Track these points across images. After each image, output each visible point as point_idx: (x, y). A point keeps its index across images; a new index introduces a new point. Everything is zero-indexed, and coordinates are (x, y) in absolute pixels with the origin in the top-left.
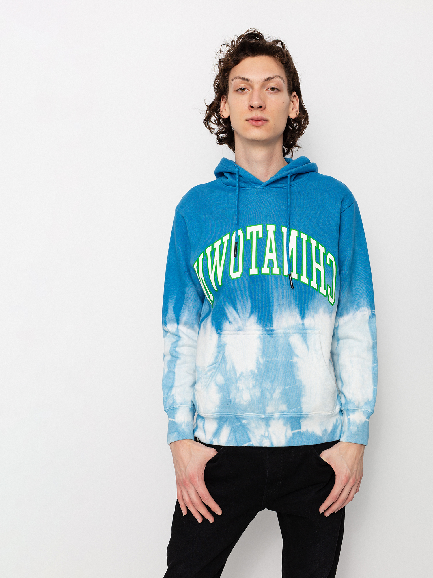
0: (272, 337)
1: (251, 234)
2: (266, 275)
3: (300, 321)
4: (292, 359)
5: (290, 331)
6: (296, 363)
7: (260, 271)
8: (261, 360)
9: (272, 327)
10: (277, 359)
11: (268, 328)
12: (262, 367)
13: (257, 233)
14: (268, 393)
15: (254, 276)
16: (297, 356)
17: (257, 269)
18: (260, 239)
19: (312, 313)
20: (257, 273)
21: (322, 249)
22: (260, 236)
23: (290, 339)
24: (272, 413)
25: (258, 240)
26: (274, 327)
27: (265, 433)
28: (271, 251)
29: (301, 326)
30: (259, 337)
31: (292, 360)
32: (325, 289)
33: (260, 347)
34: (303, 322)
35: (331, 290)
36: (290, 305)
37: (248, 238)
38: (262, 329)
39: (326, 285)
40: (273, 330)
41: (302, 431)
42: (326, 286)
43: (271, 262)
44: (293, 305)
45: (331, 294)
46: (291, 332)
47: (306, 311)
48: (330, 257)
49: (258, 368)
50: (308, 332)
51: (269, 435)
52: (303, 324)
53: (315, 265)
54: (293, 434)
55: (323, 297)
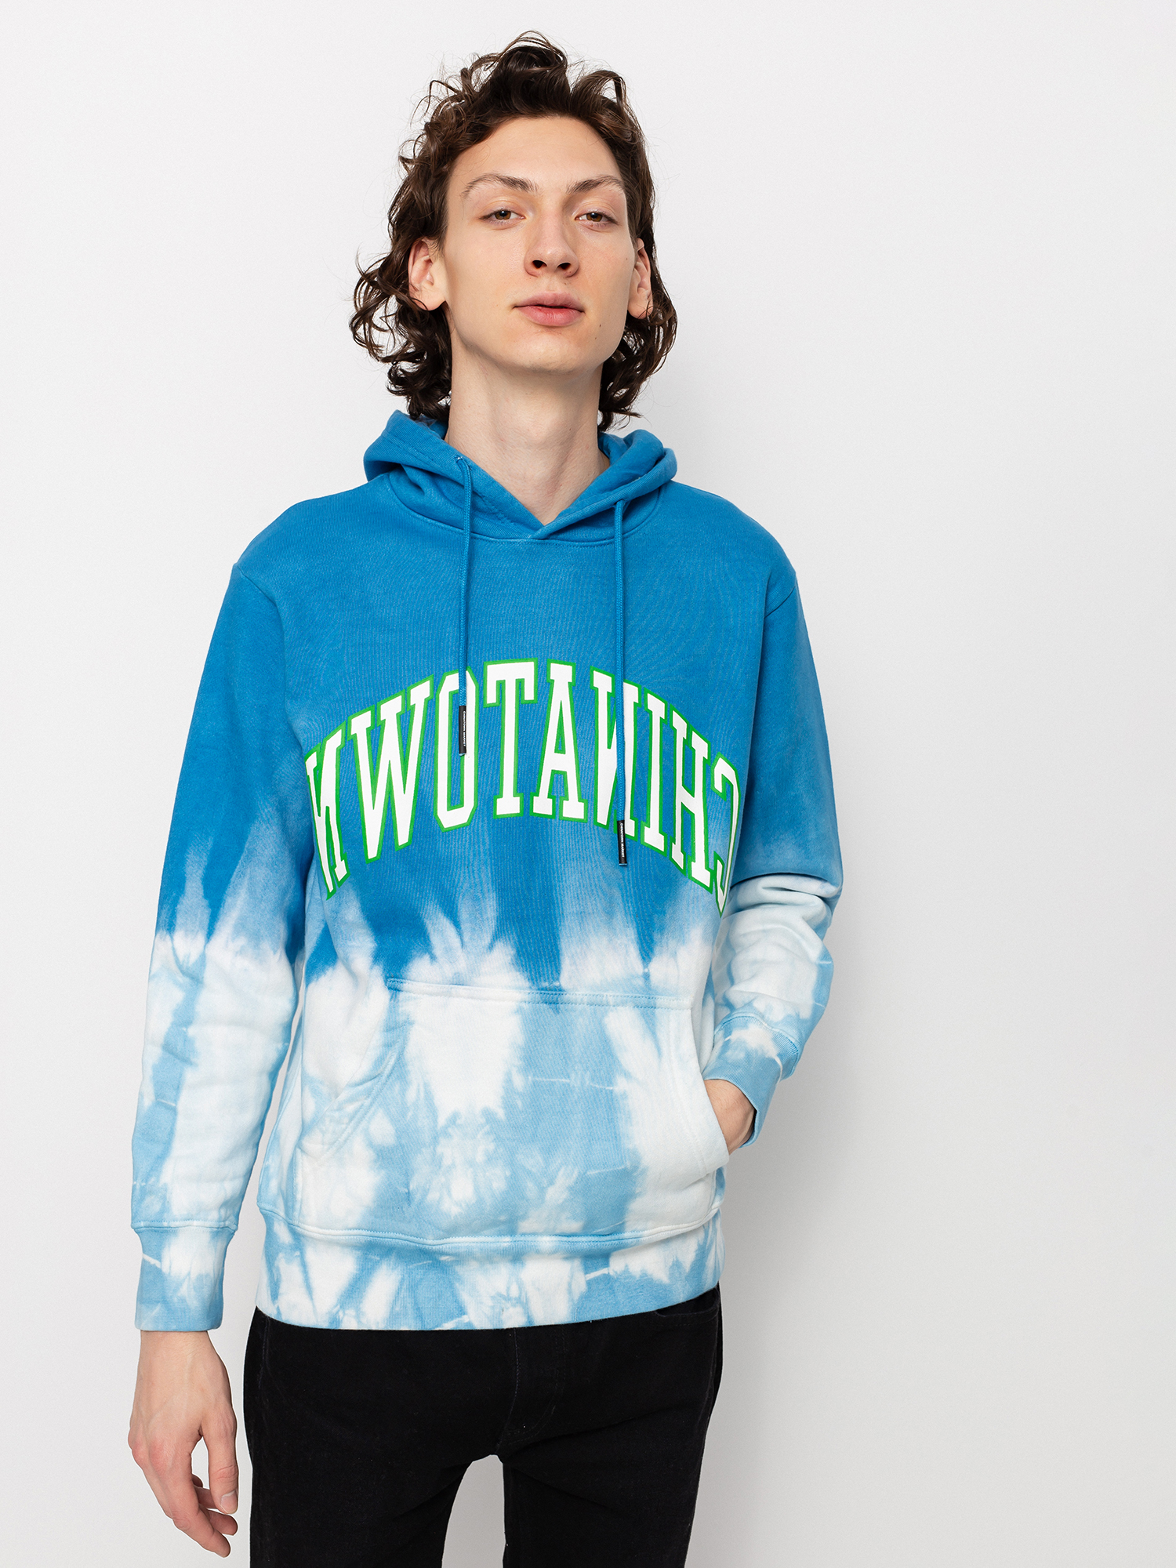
0: (557, 1011)
1: (501, 686)
2: (543, 820)
3: (638, 967)
4: (610, 1083)
5: (610, 996)
6: (624, 1095)
7: (527, 805)
8: (519, 1082)
9: (558, 979)
10: (568, 1081)
11: (546, 984)
12: (519, 1103)
13: (520, 684)
14: (530, 1185)
15: (508, 820)
16: (627, 1075)
17: (518, 798)
18: (530, 704)
19: (672, 943)
20: (519, 812)
21: (700, 747)
22: (529, 695)
23: (606, 1020)
24: (534, 1234)
25: (523, 708)
26: (565, 980)
27: (508, 1289)
28: (560, 748)
29: (640, 982)
30: (519, 1010)
31: (611, 1088)
32: (707, 867)
33: (520, 1040)
34: (646, 970)
36: (610, 914)
37: (491, 698)
38: (527, 984)
39: (710, 854)
40: (560, 990)
41: (612, 1274)
42: (711, 860)
43: (559, 778)
44: (620, 917)
46: (611, 1000)
47: (656, 936)
48: (724, 770)
49: (508, 1105)
50: (661, 1001)
51: (523, 1294)
52: (647, 977)
53: (681, 795)
54: (589, 1283)
55: (701, 891)
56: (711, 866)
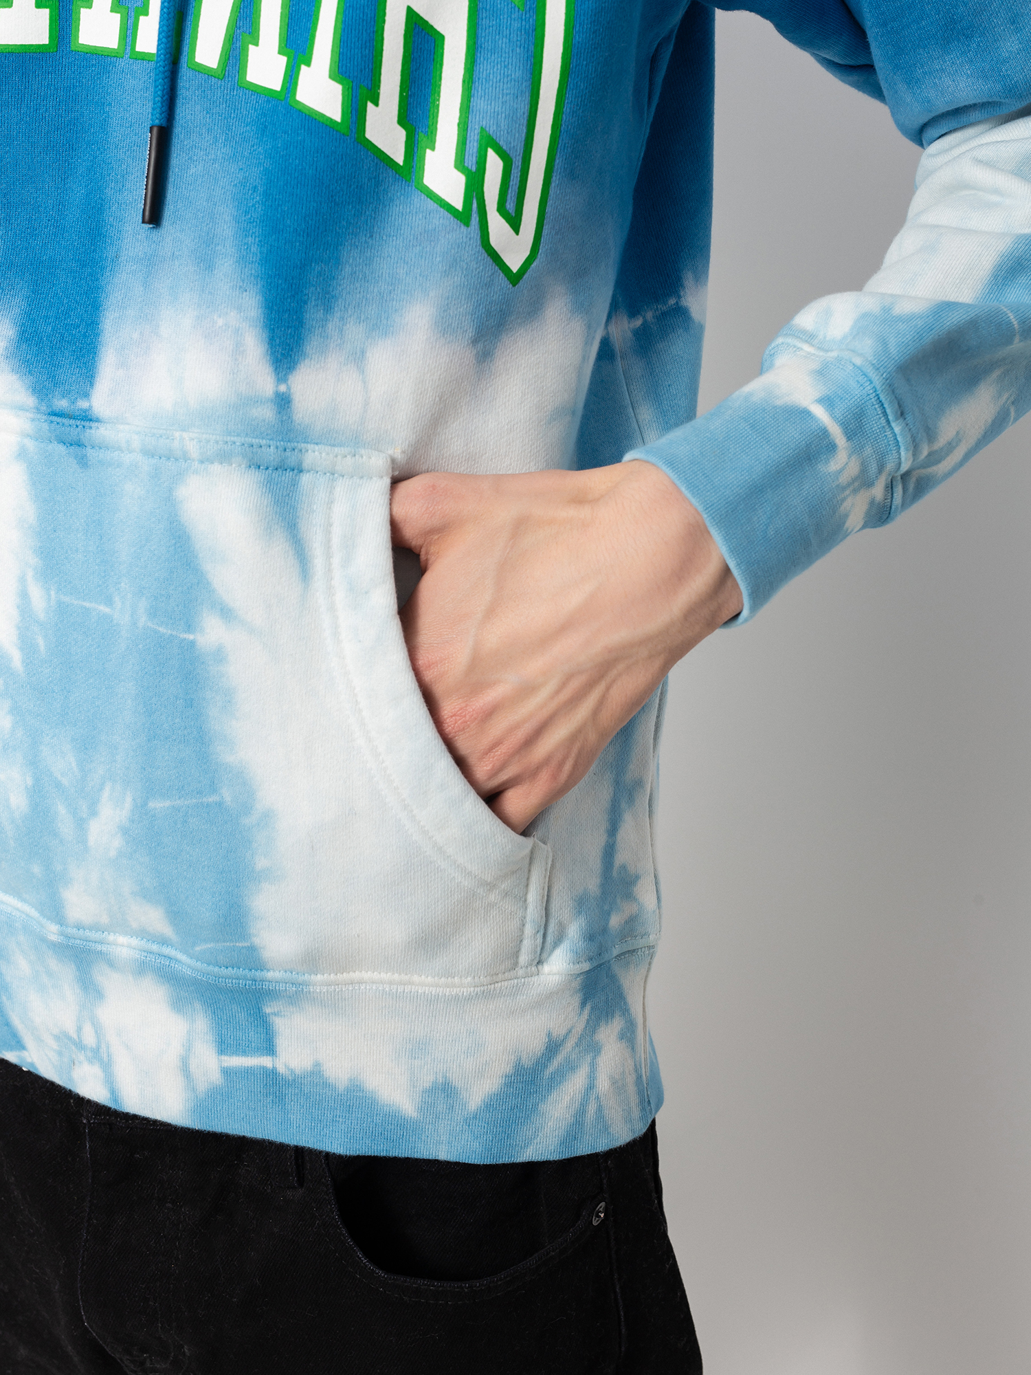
0: (83, 462)
2: (98, 59)
3: (264, 381)
4: (189, 628)
5: (189, 441)
6: (220, 655)
7: (64, 26)
8: (38, 599)
9: (87, 395)
10: (107, 610)
11: (62, 404)
12: (41, 642)
14: (62, 810)
16: (227, 613)
19: (354, 331)
20: (46, 41)
23: (182, 492)
24: (96, 927)
26: (100, 400)
27: (79, 1030)
29: (267, 413)
30: (22, 454)
31: (191, 637)
32: (460, 164)
33: (30, 512)
34: (283, 388)
35: (516, 173)
36: (206, 263)
38: (30, 401)
39: (474, 136)
40: (87, 418)
41: (281, 1069)
42: (473, 147)
44: (226, 267)
45: (510, 206)
46: (193, 449)
47: (313, 314)
49: (26, 645)
50: (314, 455)
52: (283, 402)
54: (227, 1072)
55: (441, 219)
56: (471, 162)
